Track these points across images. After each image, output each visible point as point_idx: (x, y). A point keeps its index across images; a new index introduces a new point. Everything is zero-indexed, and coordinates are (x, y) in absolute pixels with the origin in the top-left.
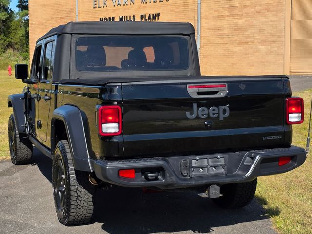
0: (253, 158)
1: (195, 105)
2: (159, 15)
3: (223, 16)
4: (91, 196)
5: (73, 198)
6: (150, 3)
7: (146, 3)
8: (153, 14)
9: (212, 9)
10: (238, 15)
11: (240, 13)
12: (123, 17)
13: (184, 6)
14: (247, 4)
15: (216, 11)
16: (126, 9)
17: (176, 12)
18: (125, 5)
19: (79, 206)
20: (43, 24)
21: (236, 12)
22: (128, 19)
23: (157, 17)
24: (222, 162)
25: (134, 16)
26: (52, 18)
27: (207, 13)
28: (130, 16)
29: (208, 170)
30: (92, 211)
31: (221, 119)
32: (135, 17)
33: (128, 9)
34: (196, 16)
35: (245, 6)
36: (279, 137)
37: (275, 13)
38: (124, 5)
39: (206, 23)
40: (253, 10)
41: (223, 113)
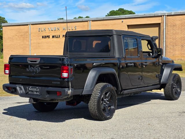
1: (29, 66)
7: (65, 30)
12: (54, 36)
20: (11, 38)
24: (38, 90)
26: (16, 35)
28: (57, 35)
29: (34, 92)
32: (60, 36)
33: (56, 32)
36: (59, 83)
41: (38, 70)
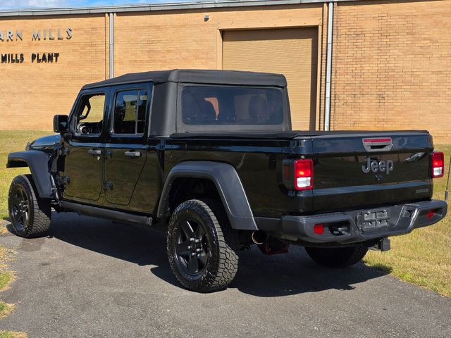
0: (411, 212)
2: (57, 55)
3: (141, 61)
4: (237, 257)
5: (222, 261)
6: (45, 39)
7: (39, 39)
8: (49, 54)
9: (128, 52)
10: (160, 61)
11: (163, 58)
12: (6, 55)
13: (91, 46)
14: (171, 49)
15: (132, 55)
16: (11, 45)
17: (81, 53)
18: (10, 40)
19: (226, 270)
21: (159, 57)
22: (14, 58)
23: (54, 58)
24: (386, 215)
25: (22, 55)
27: (122, 57)
28: (16, 55)
29: (376, 224)
30: (234, 275)
31: (388, 173)
32: (24, 57)
33: (14, 45)
34: (108, 59)
35: (169, 51)
37: (204, 61)
38: (8, 40)
39: (120, 69)
40: (178, 56)
41: (389, 166)
